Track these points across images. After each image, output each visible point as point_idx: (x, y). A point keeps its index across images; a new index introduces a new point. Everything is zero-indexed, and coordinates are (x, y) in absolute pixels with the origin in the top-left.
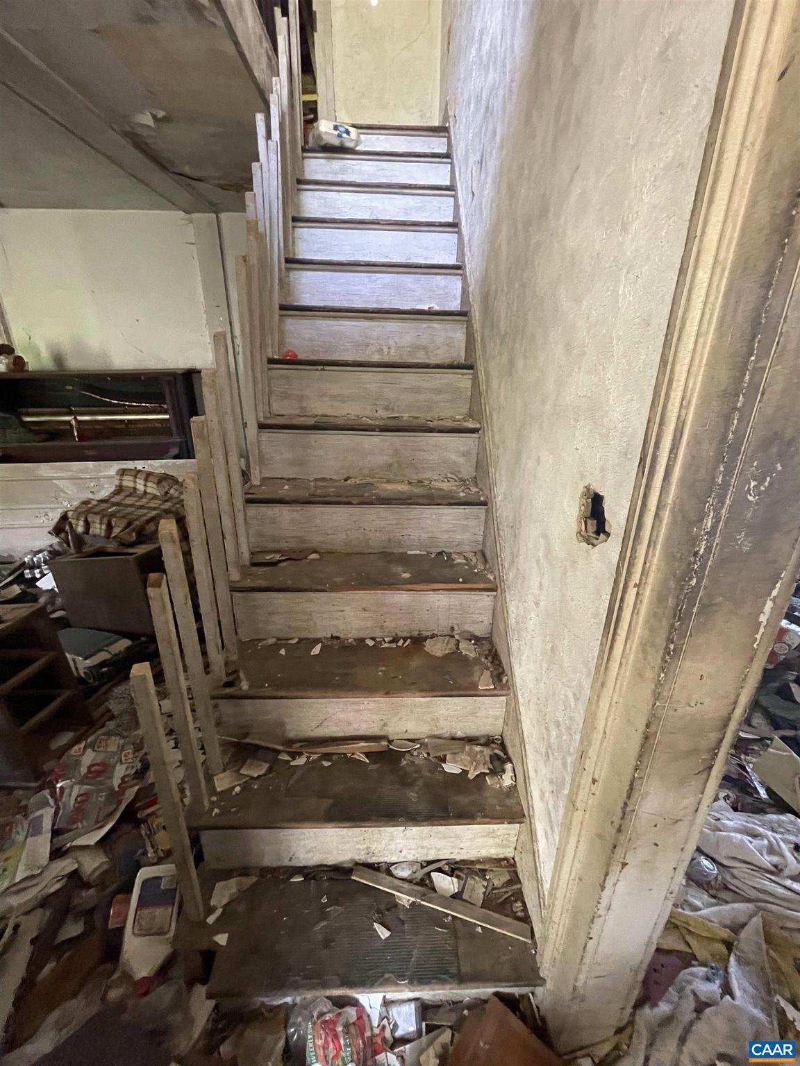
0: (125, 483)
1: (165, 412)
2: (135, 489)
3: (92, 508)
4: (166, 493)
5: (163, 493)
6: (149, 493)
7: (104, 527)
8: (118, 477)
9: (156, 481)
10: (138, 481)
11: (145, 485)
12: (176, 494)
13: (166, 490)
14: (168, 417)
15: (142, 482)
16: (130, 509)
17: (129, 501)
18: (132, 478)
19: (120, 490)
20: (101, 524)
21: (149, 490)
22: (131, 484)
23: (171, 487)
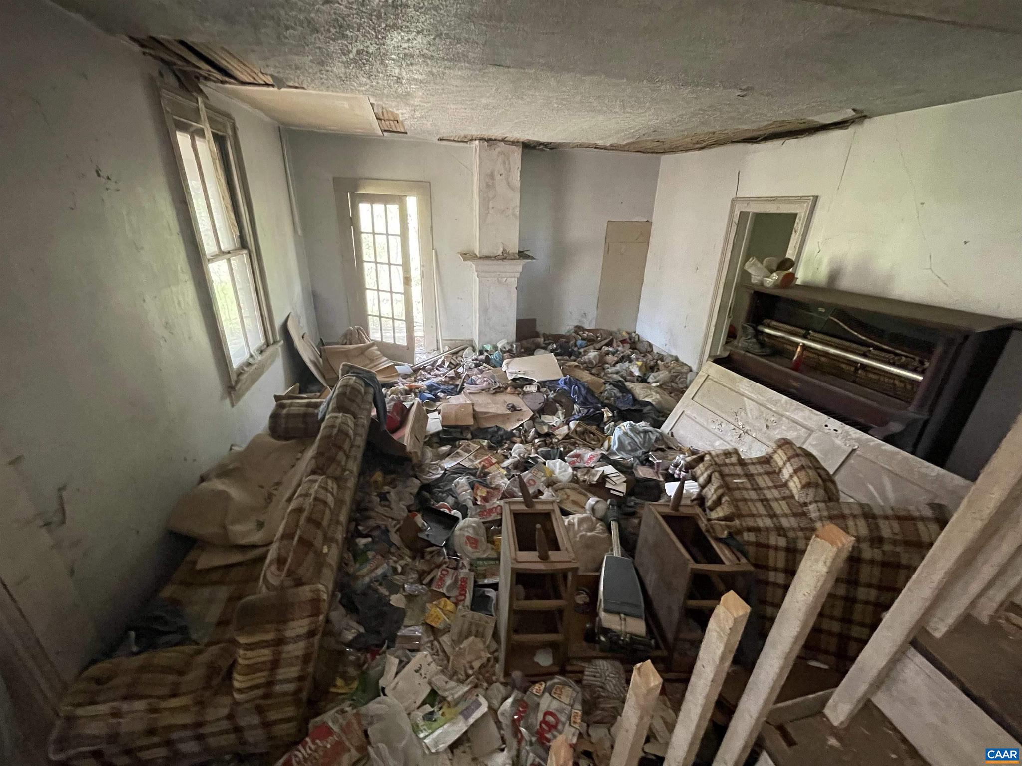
0: (776, 457)
1: (922, 373)
2: (780, 470)
3: (726, 465)
4: (805, 504)
5: (802, 500)
6: (788, 488)
7: (715, 497)
8: (775, 446)
9: (804, 482)
10: (788, 465)
11: (791, 476)
12: (813, 515)
13: (808, 501)
14: (920, 378)
15: (791, 470)
16: (753, 495)
17: (763, 481)
18: (785, 458)
19: (766, 460)
20: (715, 491)
21: (791, 484)
22: (781, 463)
23: (816, 502)
